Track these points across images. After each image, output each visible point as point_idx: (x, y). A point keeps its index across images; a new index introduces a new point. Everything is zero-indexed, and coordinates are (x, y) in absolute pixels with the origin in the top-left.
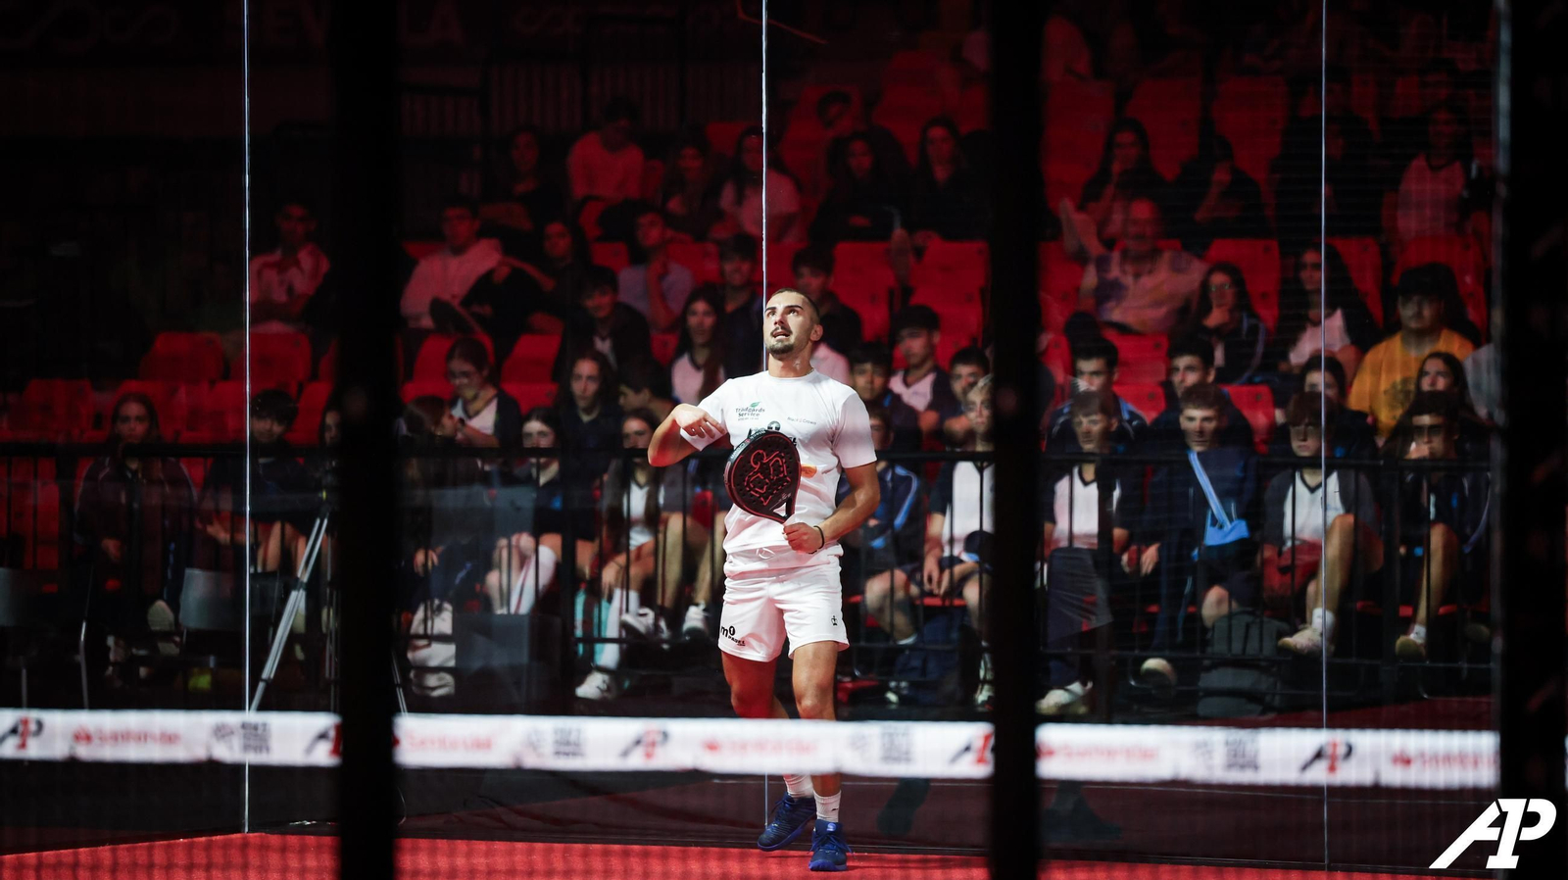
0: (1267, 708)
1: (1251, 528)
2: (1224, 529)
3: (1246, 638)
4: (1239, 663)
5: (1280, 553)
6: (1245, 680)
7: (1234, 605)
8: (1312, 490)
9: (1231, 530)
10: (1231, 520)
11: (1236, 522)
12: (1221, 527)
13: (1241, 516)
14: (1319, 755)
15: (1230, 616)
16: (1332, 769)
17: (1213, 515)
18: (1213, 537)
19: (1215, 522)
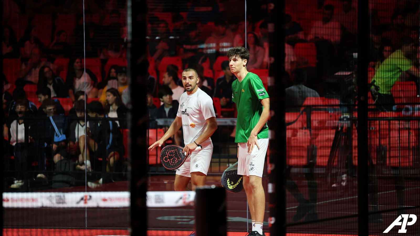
0: (71, 185)
1: (66, 136)
2: (60, 137)
3: (65, 166)
4: (63, 173)
5: (74, 143)
6: (65, 178)
7: (62, 158)
8: (82, 126)
9: (61, 137)
10: (61, 134)
11: (62, 135)
12: (58, 136)
13: (64, 133)
14: (82, 199)
15: (61, 160)
16: (86, 203)
17: (56, 133)
18: (56, 139)
19: (57, 135)
